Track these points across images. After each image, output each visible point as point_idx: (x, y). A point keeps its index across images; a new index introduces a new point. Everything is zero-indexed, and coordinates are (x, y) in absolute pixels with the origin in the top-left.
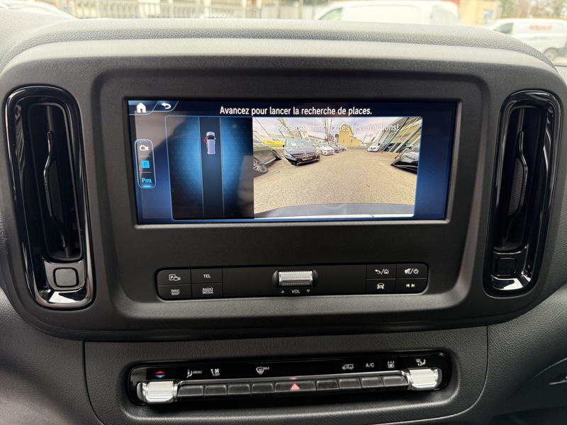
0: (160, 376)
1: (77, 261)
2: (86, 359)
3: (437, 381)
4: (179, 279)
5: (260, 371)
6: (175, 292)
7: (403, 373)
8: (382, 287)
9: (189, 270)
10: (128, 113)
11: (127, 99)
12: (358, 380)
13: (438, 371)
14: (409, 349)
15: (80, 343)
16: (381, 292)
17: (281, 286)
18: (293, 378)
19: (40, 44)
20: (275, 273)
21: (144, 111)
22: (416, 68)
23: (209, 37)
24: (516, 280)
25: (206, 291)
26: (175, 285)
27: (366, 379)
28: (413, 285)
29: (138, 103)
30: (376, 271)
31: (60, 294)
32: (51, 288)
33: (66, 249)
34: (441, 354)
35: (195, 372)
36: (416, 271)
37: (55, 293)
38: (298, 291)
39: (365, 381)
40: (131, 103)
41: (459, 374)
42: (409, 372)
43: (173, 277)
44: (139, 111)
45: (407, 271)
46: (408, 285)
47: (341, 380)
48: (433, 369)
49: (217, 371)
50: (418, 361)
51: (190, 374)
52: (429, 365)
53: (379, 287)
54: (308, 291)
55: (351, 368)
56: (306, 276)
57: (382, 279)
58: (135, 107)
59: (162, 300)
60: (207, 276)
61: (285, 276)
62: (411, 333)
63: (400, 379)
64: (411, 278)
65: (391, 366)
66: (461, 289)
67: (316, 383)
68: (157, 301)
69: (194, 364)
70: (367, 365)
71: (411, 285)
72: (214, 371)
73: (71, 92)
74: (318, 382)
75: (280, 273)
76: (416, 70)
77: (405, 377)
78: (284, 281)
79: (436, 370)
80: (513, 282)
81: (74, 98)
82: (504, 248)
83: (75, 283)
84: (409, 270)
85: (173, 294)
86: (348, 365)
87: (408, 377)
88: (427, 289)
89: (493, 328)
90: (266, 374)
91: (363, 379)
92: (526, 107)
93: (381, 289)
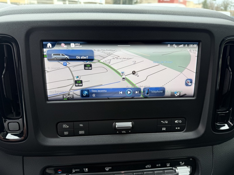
0: (60, 172)
1: (19, 119)
2: (24, 165)
3: (190, 172)
4: (68, 127)
5: (107, 169)
6: (66, 133)
7: (174, 168)
8: (165, 129)
9: (73, 123)
10: (43, 48)
11: (42, 41)
12: (153, 173)
13: (190, 167)
14: (177, 157)
15: (21, 157)
16: (164, 131)
17: (117, 130)
18: (123, 172)
20: (114, 124)
21: (51, 47)
22: (180, 26)
23: (82, 12)
24: (226, 125)
25: (81, 132)
26: (66, 130)
27: (157, 172)
28: (179, 128)
29: (48, 43)
30: (162, 122)
31: (11, 134)
32: (6, 132)
33: (14, 113)
34: (191, 159)
35: (76, 170)
36: (180, 121)
37: (9, 134)
38: (125, 132)
39: (156, 173)
40: (44, 43)
41: (200, 168)
42: (177, 168)
43: (65, 126)
45: (176, 122)
46: (177, 128)
47: (145, 173)
48: (187, 166)
49: (87, 169)
50: (181, 163)
51: (74, 171)
52: (186, 165)
54: (130, 131)
55: (150, 167)
56: (129, 124)
57: (164, 125)
58: (46, 45)
59: (59, 136)
60: (81, 125)
61: (119, 125)
62: (177, 150)
63: (172, 172)
64: (178, 125)
65: (168, 165)
66: (201, 129)
67: (133, 174)
68: (58, 137)
69: (76, 166)
70: (157, 165)
71: (178, 128)
72: (85, 169)
73: (16, 39)
74: (134, 174)
75: (116, 123)
76: (180, 27)
77: (175, 170)
78: (118, 127)
79: (189, 167)
80: (224, 126)
81: (16, 41)
82: (220, 110)
83: (18, 129)
84: (177, 121)
86: (148, 165)
87: (177, 170)
88: (185, 130)
89: (215, 146)
90: (110, 171)
91: (155, 172)
92: (230, 44)
93: (164, 130)
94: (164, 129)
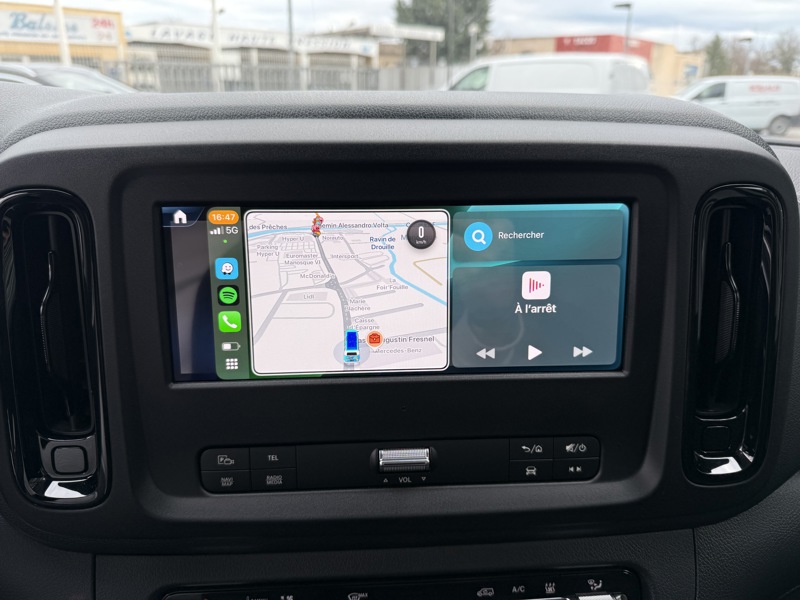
1: (85, 436)
2: (97, 581)
4: (232, 462)
5: (354, 599)
6: (227, 482)
8: (534, 472)
9: (247, 449)
10: (162, 224)
11: (159, 205)
13: (623, 598)
14: (577, 564)
15: (89, 557)
16: (531, 479)
17: (384, 472)
19: (44, 130)
20: (374, 453)
21: (184, 221)
22: (570, 156)
23: (279, 117)
24: (731, 459)
25: (271, 480)
26: (226, 471)
28: (578, 469)
29: (175, 211)
30: (524, 447)
31: (60, 485)
32: (47, 476)
33: (72, 419)
34: (626, 572)
36: (583, 448)
37: (53, 483)
38: (408, 480)
40: (165, 209)
42: (578, 599)
43: (223, 460)
44: (177, 221)
45: (569, 448)
46: (572, 469)
48: (613, 595)
49: (290, 598)
50: (591, 582)
52: (609, 589)
53: (528, 472)
54: (424, 478)
55: (490, 594)
56: (421, 455)
57: (533, 459)
58: (171, 217)
59: (205, 492)
60: (273, 458)
61: (388, 456)
64: (575, 458)
65: (550, 590)
66: (650, 475)
68: (200, 495)
69: (255, 588)
70: (514, 590)
71: (575, 469)
72: (285, 599)
73: (84, 199)
75: (382, 452)
76: (570, 158)
78: (386, 465)
79: (619, 597)
80: (727, 461)
81: (85, 205)
82: (711, 412)
83: (83, 468)
84: (572, 446)
85: (223, 485)
86: (486, 590)
88: (599, 474)
89: (702, 530)
92: (732, 207)
93: (531, 475)
94: (531, 471)
